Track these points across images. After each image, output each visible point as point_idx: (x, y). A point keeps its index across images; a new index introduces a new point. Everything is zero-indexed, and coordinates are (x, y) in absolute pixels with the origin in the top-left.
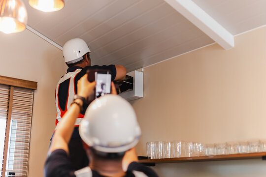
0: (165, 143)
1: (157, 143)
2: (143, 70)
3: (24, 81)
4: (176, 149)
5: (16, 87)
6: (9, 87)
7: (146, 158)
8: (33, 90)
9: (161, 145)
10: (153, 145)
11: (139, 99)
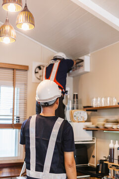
1: (97, 98)
2: (89, 55)
3: (21, 66)
5: (17, 69)
6: (13, 69)
7: (91, 107)
8: (27, 70)
10: (94, 99)
11: (87, 72)
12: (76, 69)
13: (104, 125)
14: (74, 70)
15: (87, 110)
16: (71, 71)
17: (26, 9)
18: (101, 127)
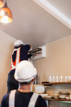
0: (56, 76)
1: (52, 76)
2: (46, 46)
4: (60, 78)
7: (48, 82)
9: (54, 77)
10: (50, 77)
11: (44, 58)
12: (36, 55)
13: (58, 96)
14: (34, 56)
15: (45, 85)
16: (32, 57)
17: (6, 6)
18: (56, 98)
